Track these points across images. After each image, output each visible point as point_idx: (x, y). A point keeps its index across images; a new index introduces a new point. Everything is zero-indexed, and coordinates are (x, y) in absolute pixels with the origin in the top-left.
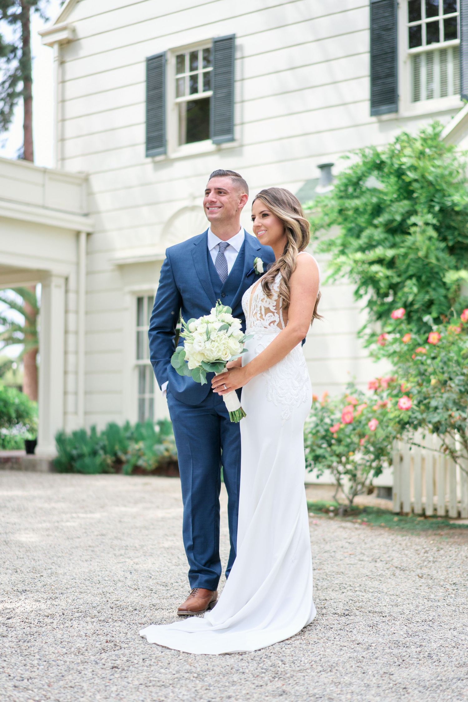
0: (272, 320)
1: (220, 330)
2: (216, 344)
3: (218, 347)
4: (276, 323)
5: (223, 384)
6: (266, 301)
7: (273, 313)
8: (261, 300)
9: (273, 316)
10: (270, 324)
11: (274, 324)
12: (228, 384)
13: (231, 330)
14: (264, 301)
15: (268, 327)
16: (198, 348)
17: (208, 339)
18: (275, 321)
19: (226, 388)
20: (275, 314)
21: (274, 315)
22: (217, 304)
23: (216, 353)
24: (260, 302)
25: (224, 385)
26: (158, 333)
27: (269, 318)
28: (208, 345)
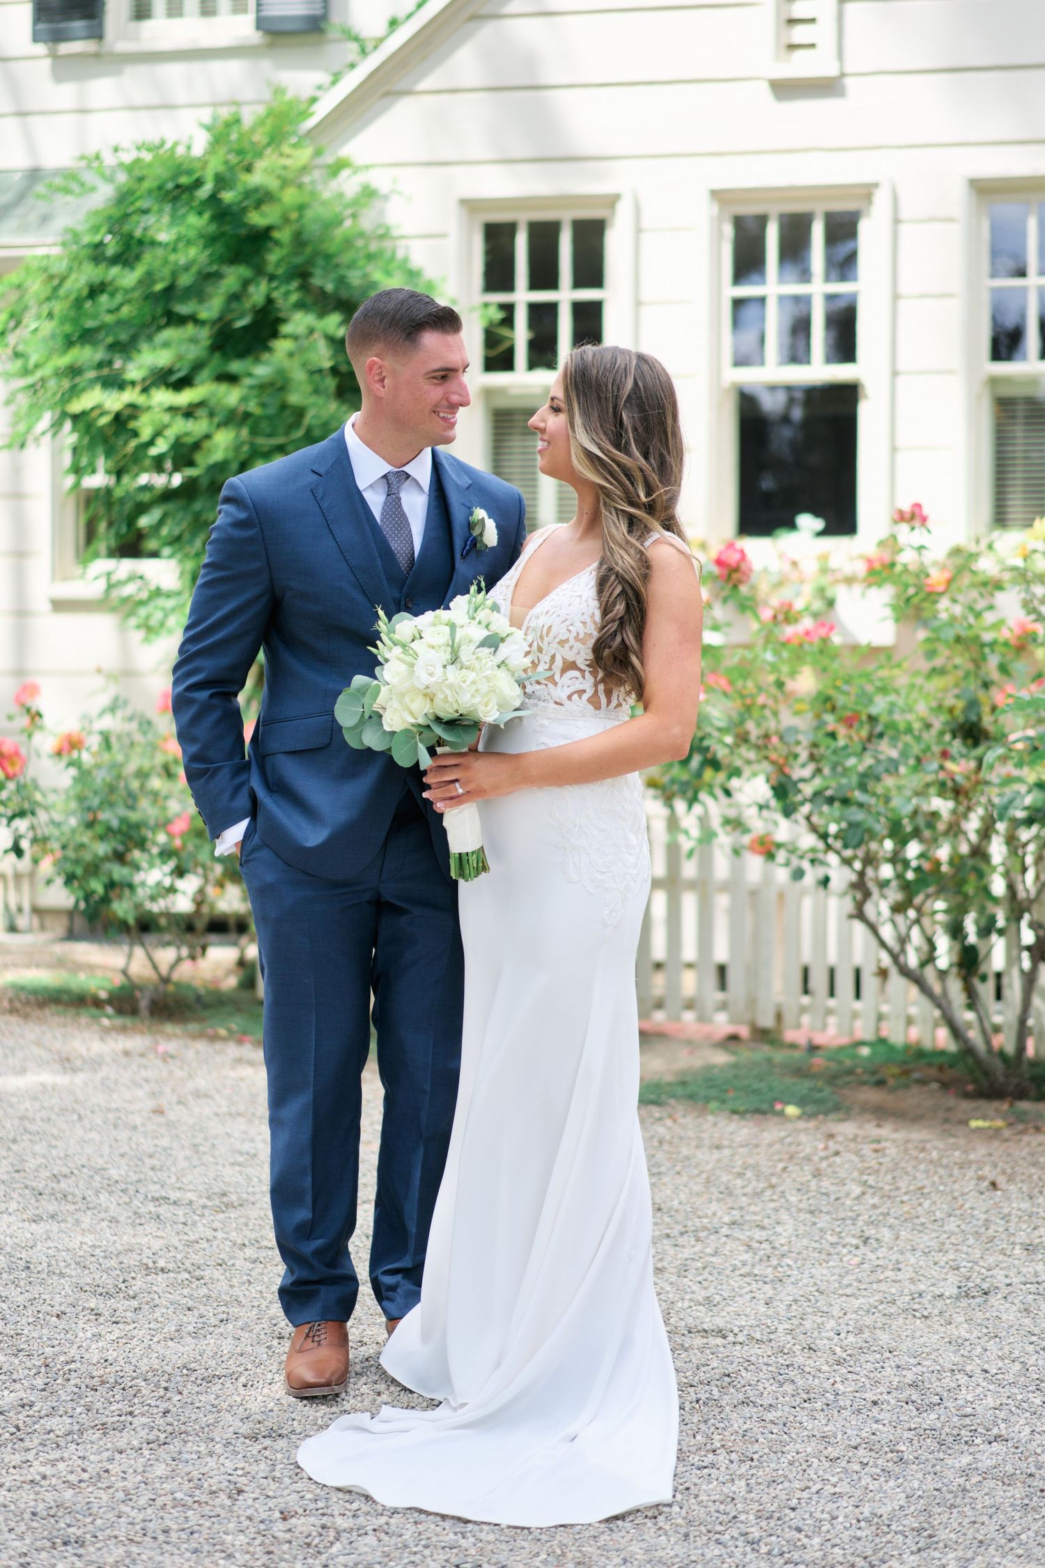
0: (581, 687)
1: (483, 644)
2: (472, 676)
3: (474, 682)
4: (585, 696)
5: (457, 780)
6: (571, 648)
7: (582, 671)
8: (557, 640)
9: (581, 679)
10: (569, 698)
11: (580, 697)
12: (469, 781)
13: (504, 650)
14: (567, 646)
15: (566, 702)
16: (423, 678)
17: (455, 660)
18: (584, 691)
19: (460, 791)
20: (587, 674)
21: (584, 677)
22: (473, 588)
23: (468, 696)
24: (555, 645)
25: (457, 784)
26: (212, 696)
27: (569, 682)
28: (453, 674)
